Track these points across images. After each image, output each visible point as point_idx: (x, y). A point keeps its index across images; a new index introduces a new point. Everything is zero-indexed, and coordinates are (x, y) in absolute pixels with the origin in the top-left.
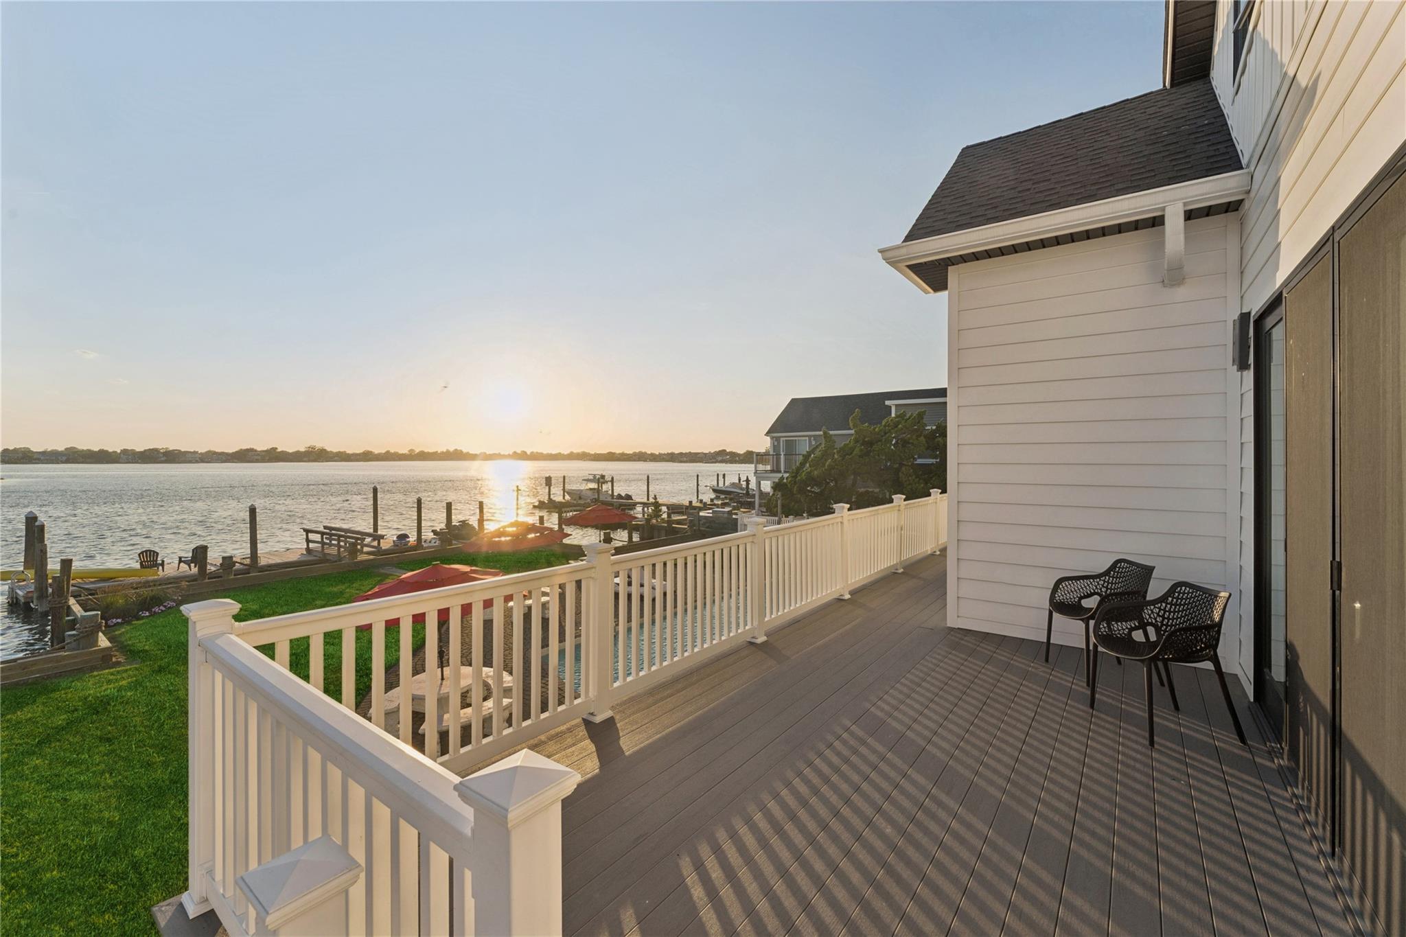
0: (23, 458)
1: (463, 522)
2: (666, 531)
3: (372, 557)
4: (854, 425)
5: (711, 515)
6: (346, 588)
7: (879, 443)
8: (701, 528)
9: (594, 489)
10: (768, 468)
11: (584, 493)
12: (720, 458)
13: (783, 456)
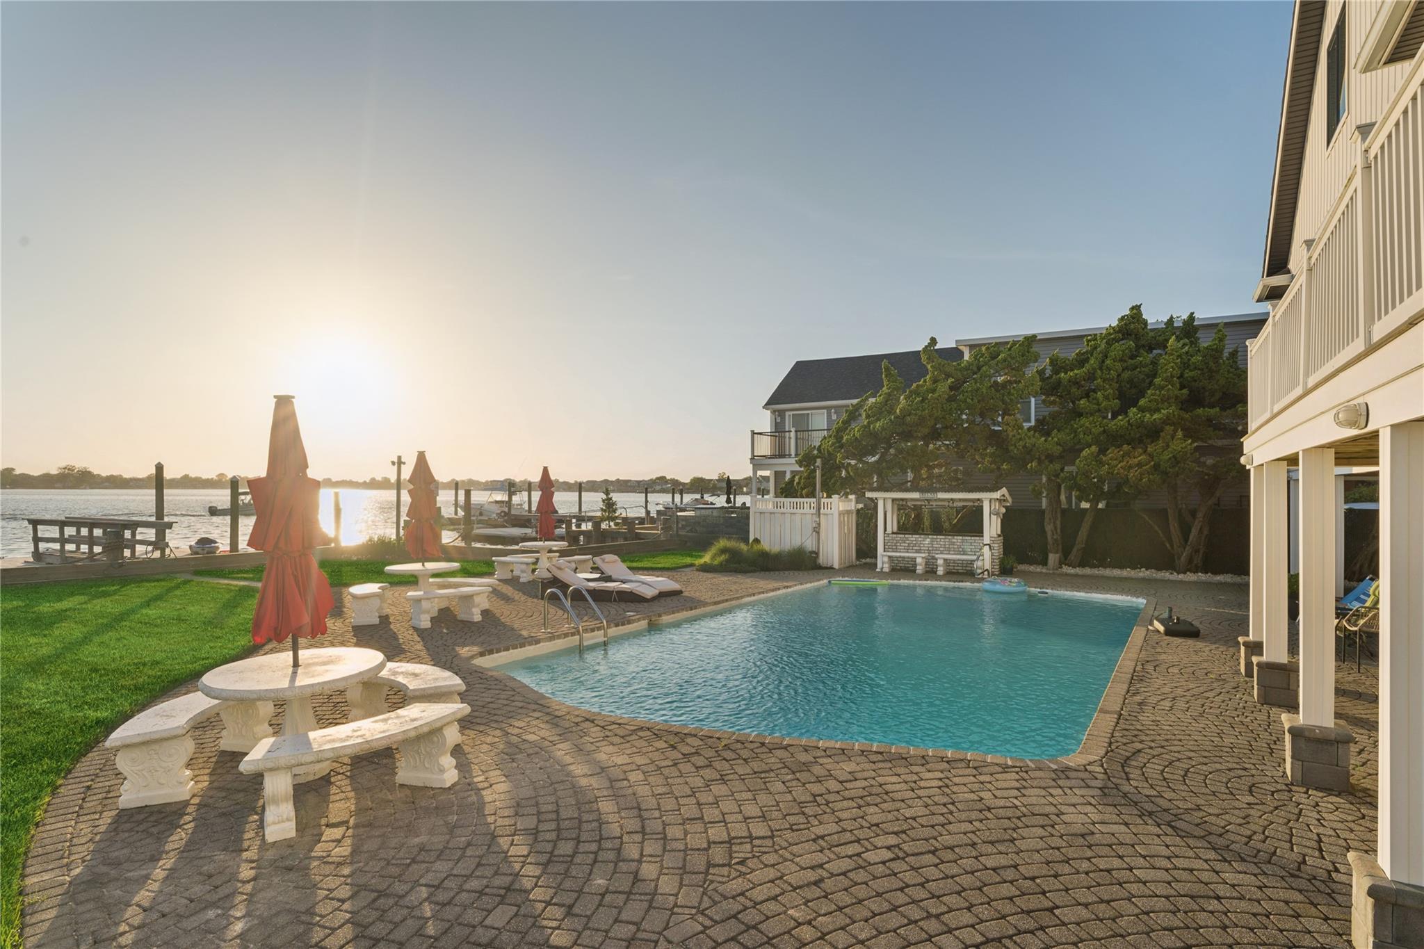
2: (625, 537)
8: (680, 533)
13: (793, 434)
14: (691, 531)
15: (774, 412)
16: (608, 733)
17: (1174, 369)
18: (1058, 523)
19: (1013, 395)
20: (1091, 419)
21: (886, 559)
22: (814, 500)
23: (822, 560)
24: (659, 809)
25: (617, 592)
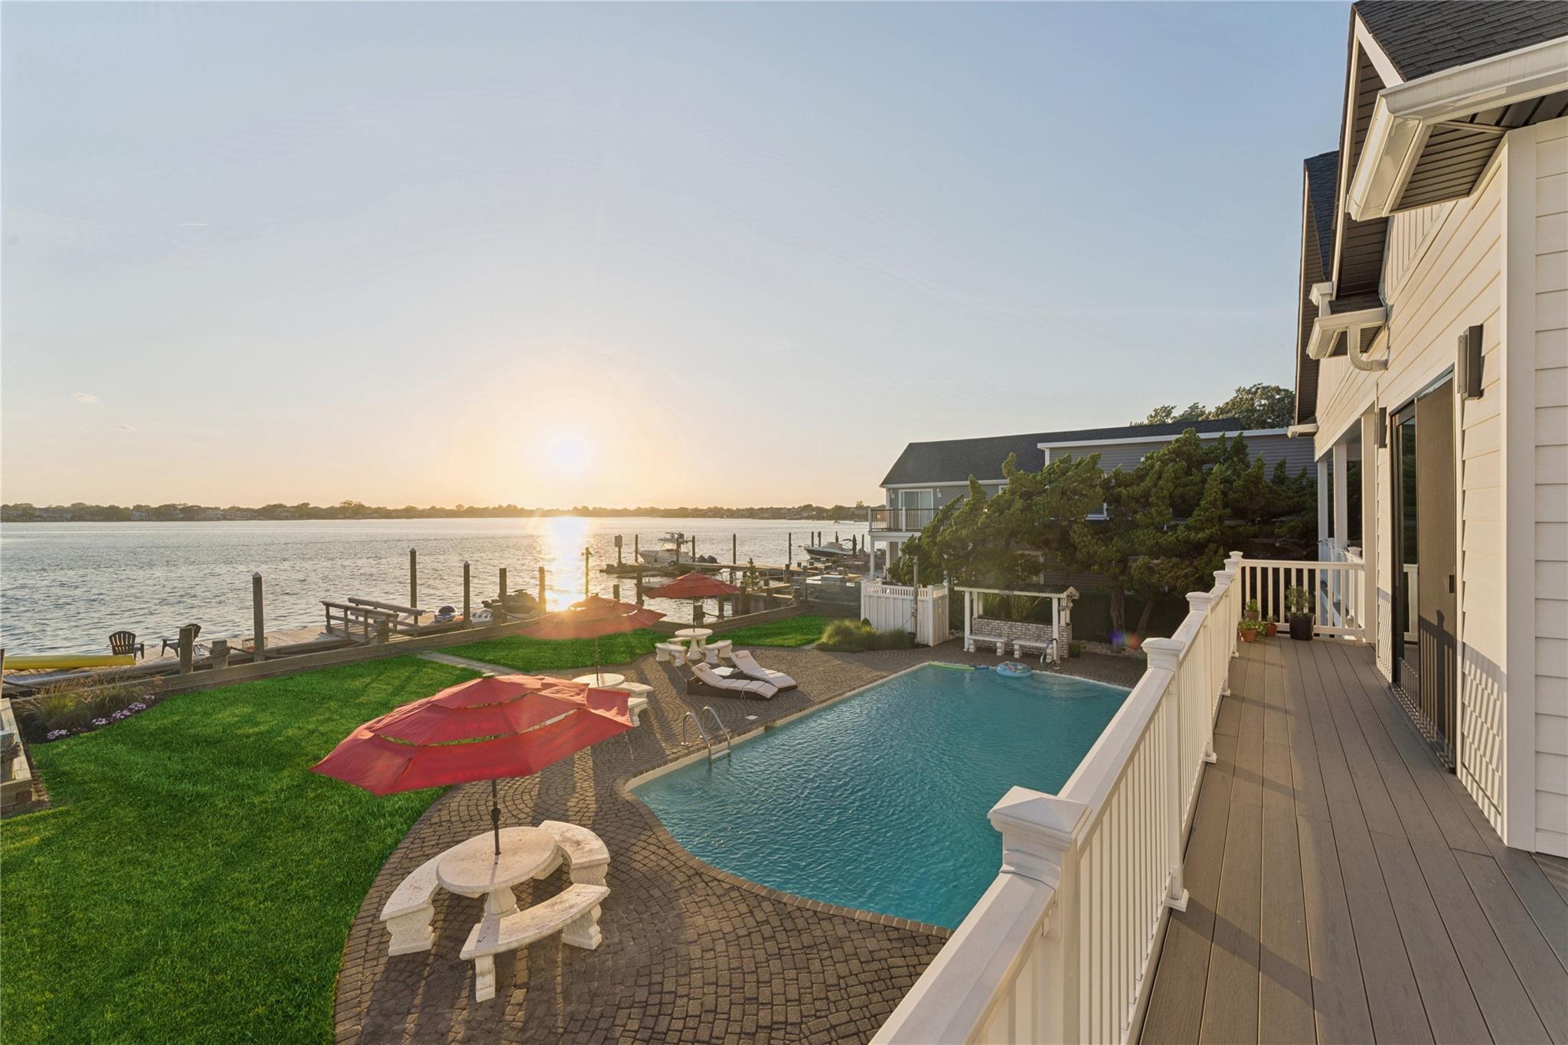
0: (22, 516)
1: (520, 591)
2: (765, 601)
3: (407, 638)
4: (1008, 473)
5: (820, 582)
6: (373, 681)
7: (1044, 494)
8: (809, 599)
9: (672, 550)
10: (884, 525)
11: (660, 555)
12: (805, 515)
13: (904, 512)
14: (817, 597)
15: (889, 490)
16: (710, 892)
17: (1217, 494)
18: (1122, 611)
19: (1078, 507)
20: (1146, 531)
21: (971, 642)
22: (912, 588)
23: (919, 639)
24: (730, 986)
25: (745, 692)
